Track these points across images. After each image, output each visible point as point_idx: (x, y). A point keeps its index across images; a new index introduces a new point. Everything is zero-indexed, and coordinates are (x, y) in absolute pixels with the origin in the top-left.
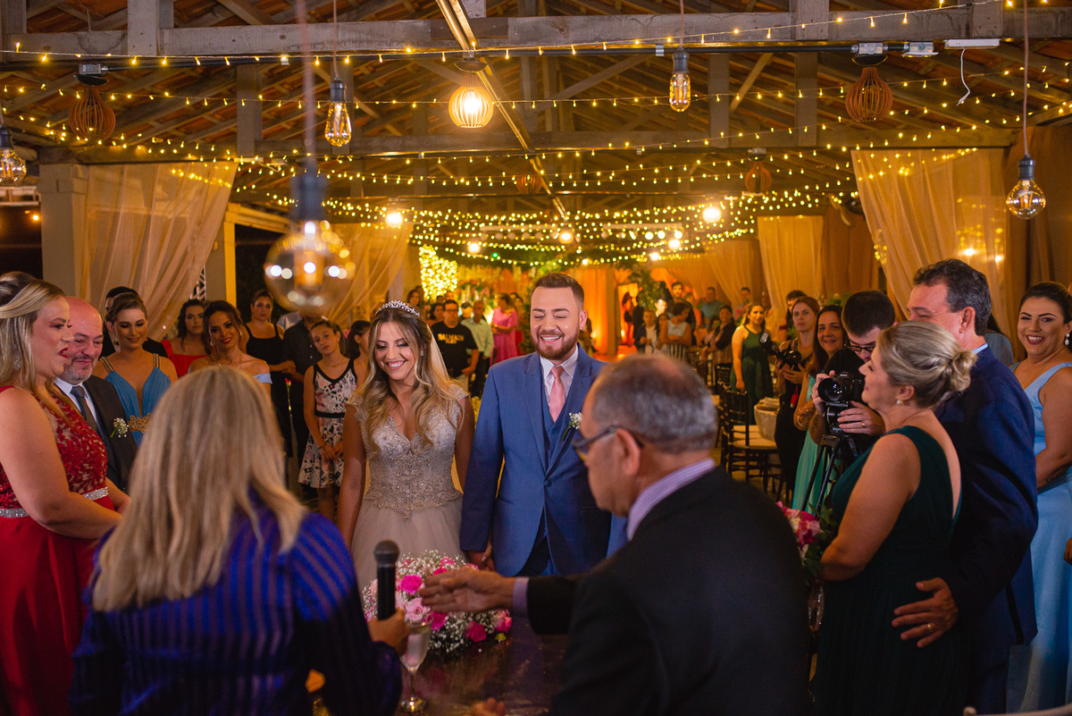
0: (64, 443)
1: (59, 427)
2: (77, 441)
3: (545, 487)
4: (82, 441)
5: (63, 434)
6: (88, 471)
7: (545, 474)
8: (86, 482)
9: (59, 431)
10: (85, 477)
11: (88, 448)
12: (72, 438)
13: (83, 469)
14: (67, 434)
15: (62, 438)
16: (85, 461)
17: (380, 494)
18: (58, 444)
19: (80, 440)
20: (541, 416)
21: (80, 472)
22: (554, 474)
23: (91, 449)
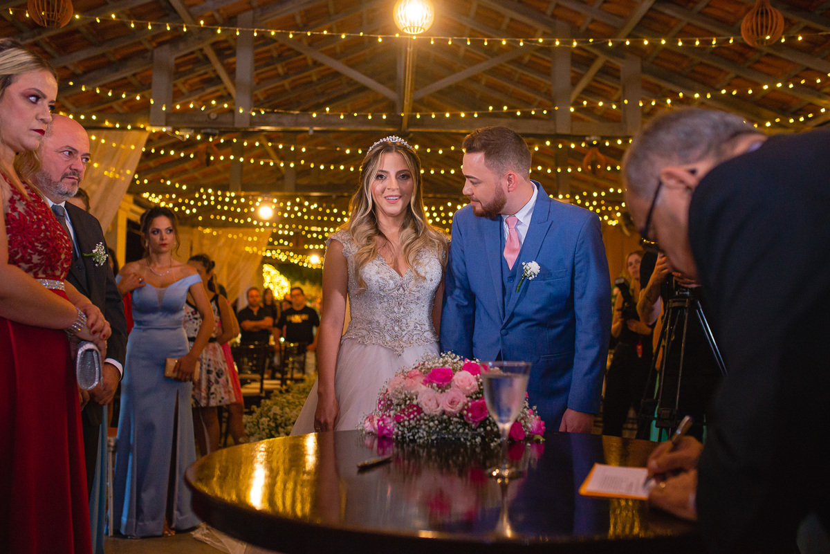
0: (15, 214)
1: (13, 197)
2: (31, 217)
3: (502, 335)
4: (38, 218)
5: (16, 205)
6: (40, 253)
7: (502, 323)
8: (36, 265)
9: (12, 201)
10: (36, 259)
11: (43, 227)
12: (26, 212)
13: (34, 248)
14: (21, 207)
15: (14, 209)
16: (37, 240)
17: (364, 332)
18: (7, 214)
19: (35, 217)
20: (500, 268)
21: (29, 251)
22: (510, 325)
23: (46, 230)
